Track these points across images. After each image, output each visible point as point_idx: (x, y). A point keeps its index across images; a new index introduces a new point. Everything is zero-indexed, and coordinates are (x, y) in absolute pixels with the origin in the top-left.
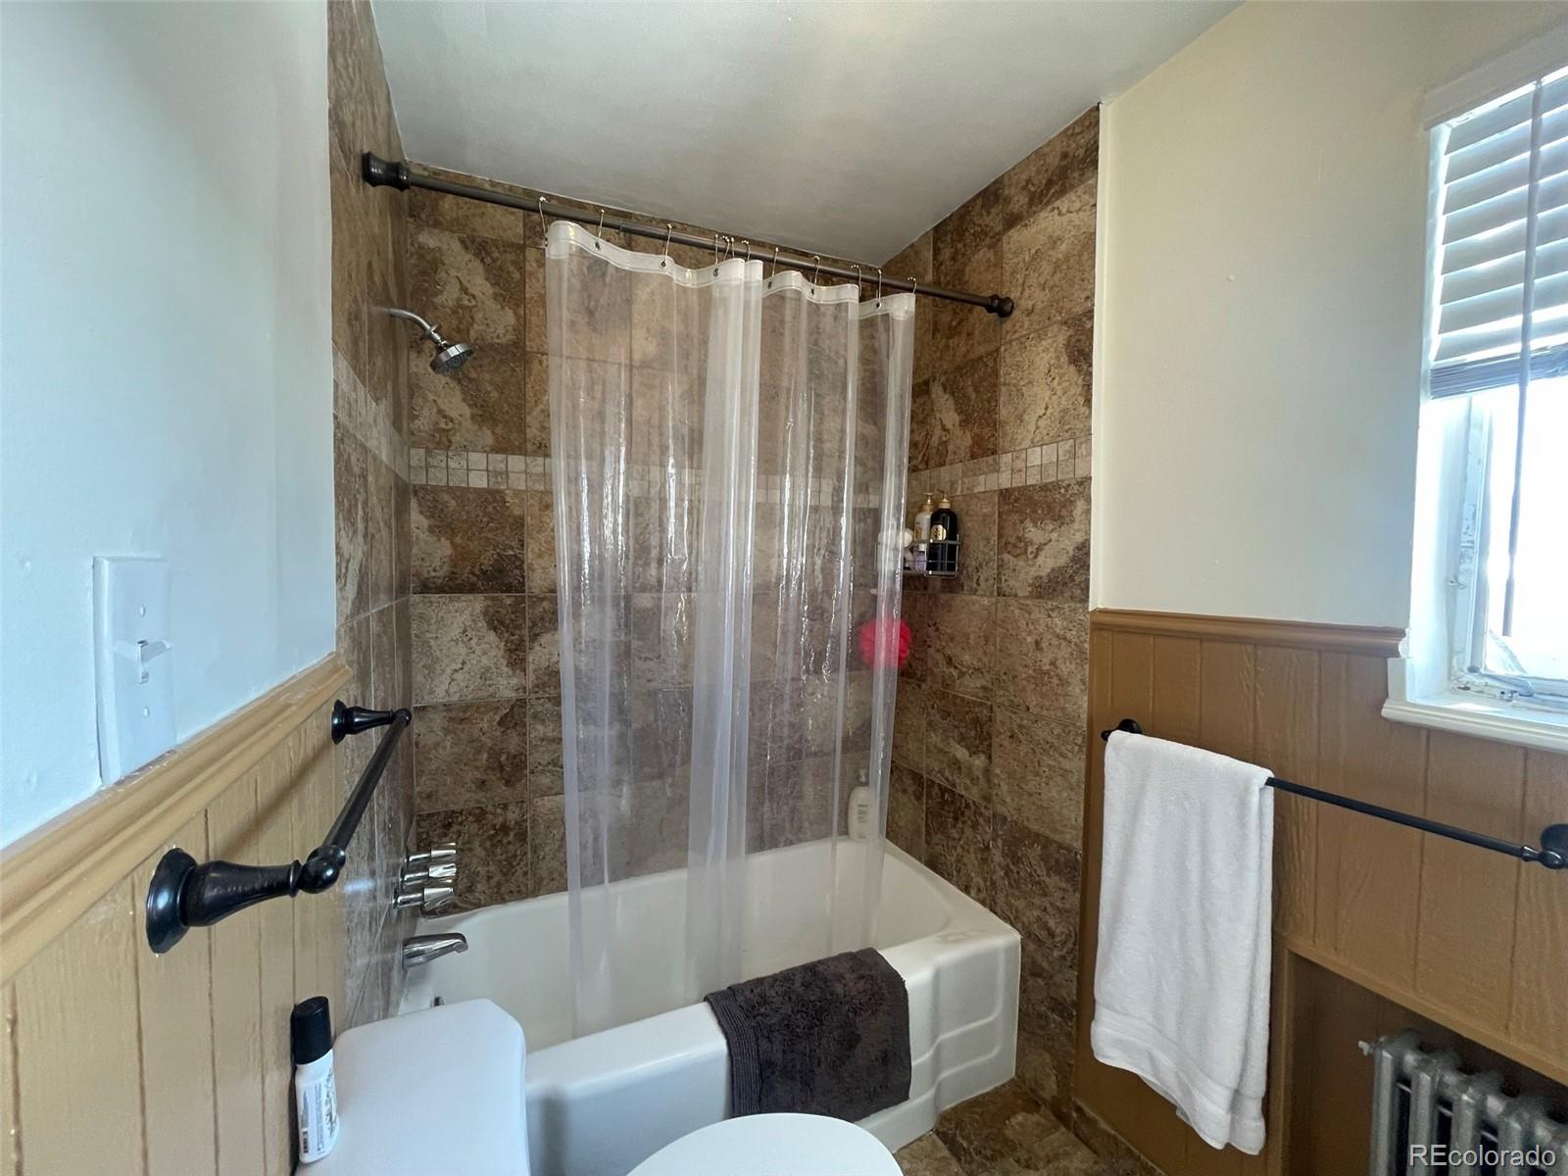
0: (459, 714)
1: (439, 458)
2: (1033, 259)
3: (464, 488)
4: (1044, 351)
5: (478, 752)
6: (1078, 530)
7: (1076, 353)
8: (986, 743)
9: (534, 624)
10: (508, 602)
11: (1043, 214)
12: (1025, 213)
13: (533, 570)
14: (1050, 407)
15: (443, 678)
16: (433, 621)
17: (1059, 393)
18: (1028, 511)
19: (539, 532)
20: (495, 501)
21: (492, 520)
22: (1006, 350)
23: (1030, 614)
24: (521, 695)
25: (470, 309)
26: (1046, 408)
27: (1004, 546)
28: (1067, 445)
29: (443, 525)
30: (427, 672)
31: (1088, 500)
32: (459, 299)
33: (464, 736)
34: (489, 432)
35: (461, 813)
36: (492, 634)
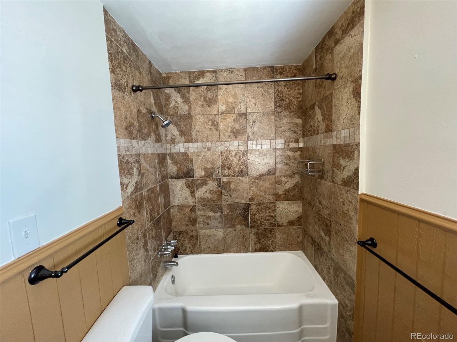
0: (181, 208)
1: (173, 145)
2: (343, 57)
3: (179, 153)
4: (346, 93)
5: (186, 217)
6: (356, 163)
7: (356, 93)
8: (329, 233)
9: (197, 186)
10: (190, 180)
11: (346, 38)
12: (341, 38)
13: (196, 172)
14: (347, 115)
15: (177, 199)
16: (174, 186)
17: (350, 109)
18: (341, 153)
19: (197, 162)
20: (186, 155)
21: (186, 160)
22: (335, 93)
23: (341, 191)
24: (195, 204)
25: (177, 107)
26: (346, 115)
27: (334, 166)
28: (352, 130)
29: (175, 162)
30: (173, 198)
31: (359, 152)
32: (175, 105)
33: (182, 213)
34: (184, 138)
35: (182, 231)
36: (187, 188)
